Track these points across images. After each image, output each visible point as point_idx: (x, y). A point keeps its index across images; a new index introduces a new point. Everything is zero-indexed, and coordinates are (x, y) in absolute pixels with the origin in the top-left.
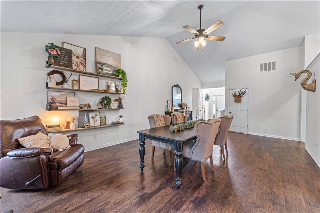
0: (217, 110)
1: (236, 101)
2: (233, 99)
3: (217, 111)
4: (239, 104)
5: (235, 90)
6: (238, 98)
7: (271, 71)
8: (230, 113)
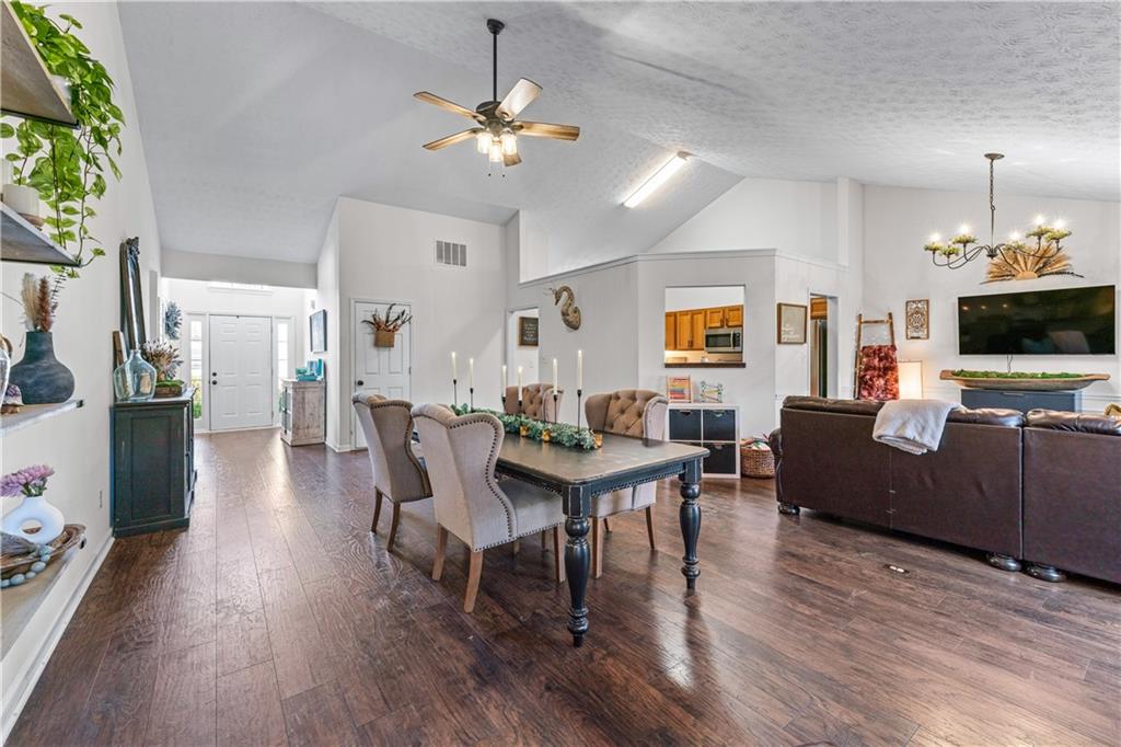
0: (213, 378)
1: (378, 344)
2: (366, 336)
3: (215, 383)
4: (384, 353)
5: (375, 306)
6: (383, 332)
7: (458, 268)
8: (361, 383)
